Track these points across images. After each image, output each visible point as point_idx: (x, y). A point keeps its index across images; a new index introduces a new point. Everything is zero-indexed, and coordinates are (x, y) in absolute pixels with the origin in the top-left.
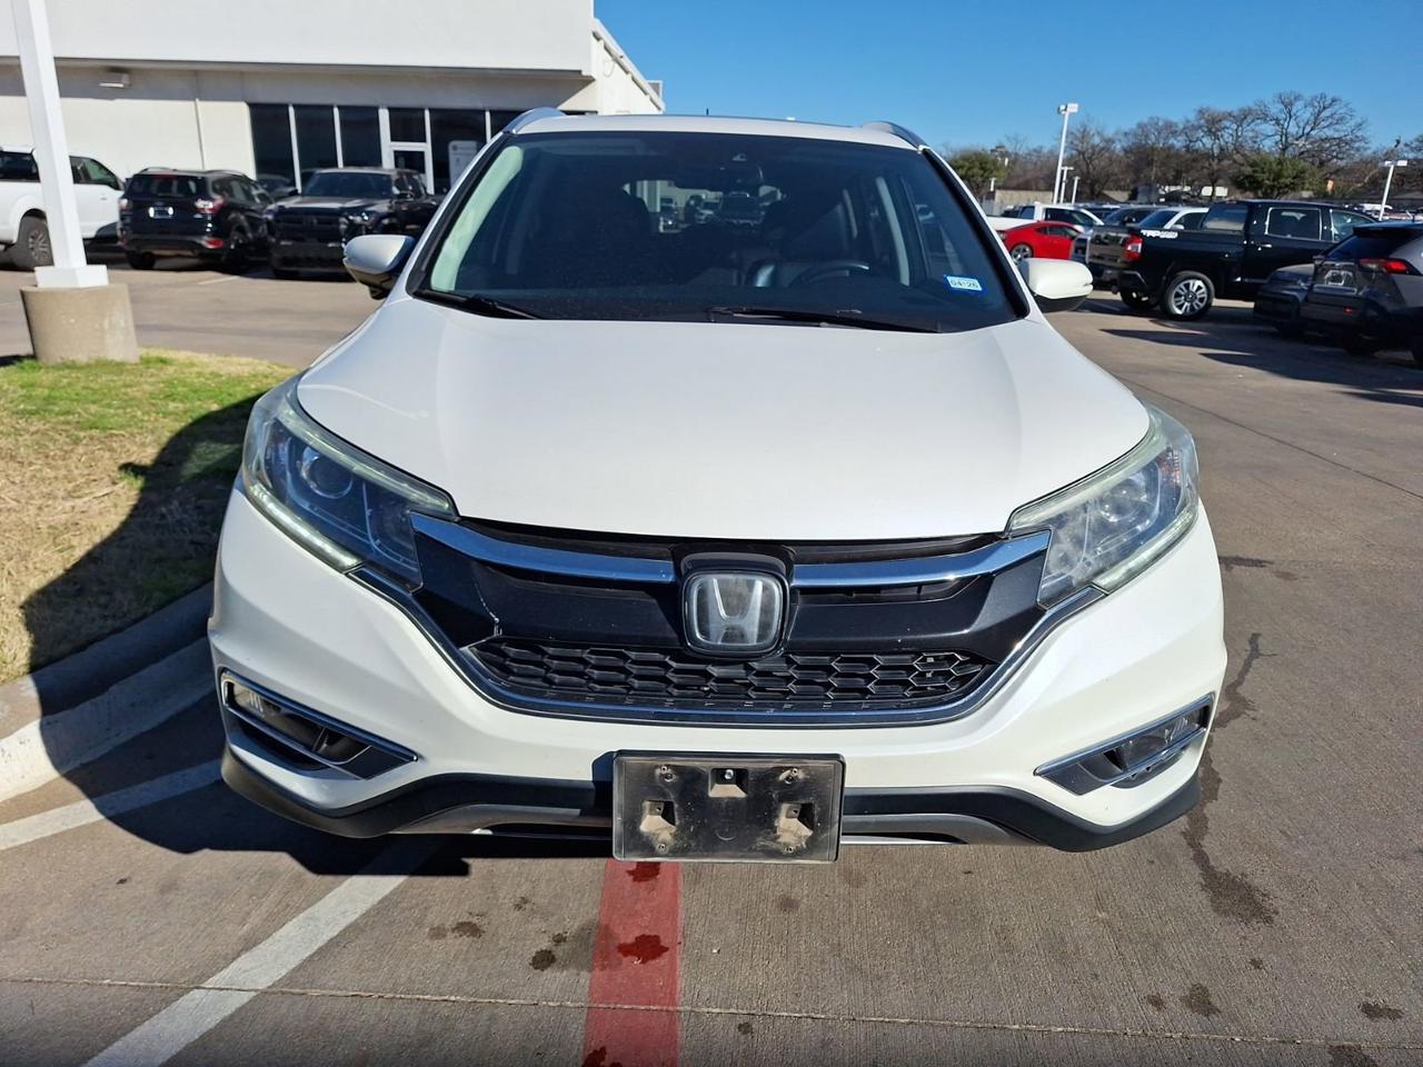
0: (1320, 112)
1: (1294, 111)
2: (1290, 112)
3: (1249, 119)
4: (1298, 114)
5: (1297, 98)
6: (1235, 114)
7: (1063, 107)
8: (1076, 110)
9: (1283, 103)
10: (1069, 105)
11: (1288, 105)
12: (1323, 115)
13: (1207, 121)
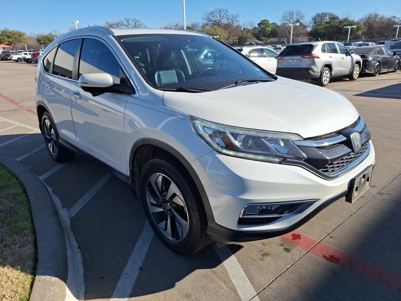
0: (135, 24)
1: (130, 23)
2: (129, 23)
3: (119, 25)
4: (131, 23)
5: (129, 20)
6: (116, 23)
7: (74, 22)
8: (78, 23)
9: (126, 21)
10: (76, 21)
11: (128, 21)
12: (136, 24)
13: (109, 25)
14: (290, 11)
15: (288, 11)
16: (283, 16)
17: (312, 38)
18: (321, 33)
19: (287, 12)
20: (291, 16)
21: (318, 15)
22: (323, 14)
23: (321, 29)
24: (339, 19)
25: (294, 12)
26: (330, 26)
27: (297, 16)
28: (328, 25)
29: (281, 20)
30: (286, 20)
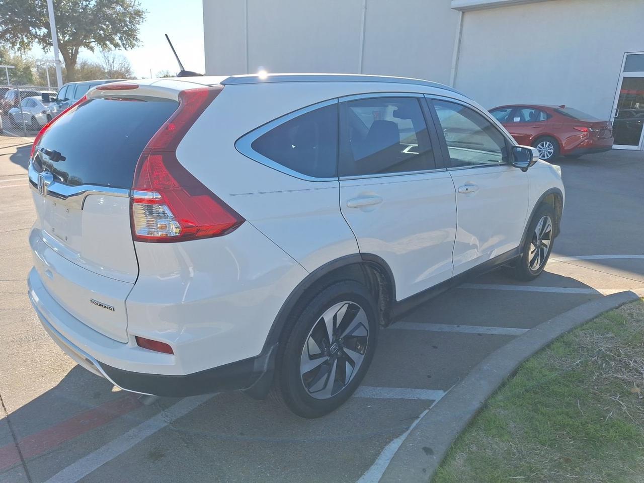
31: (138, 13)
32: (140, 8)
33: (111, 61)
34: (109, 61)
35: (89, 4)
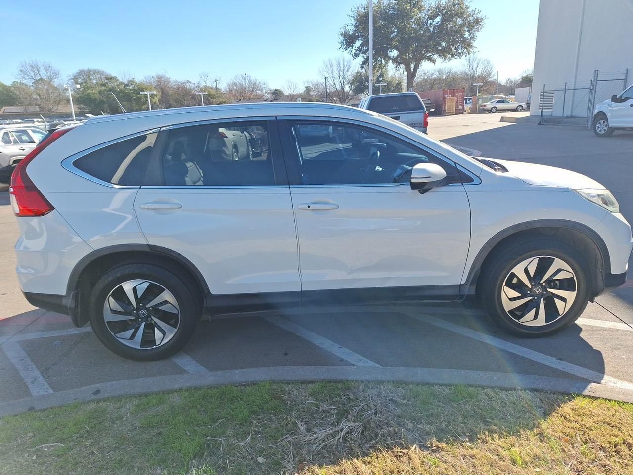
14: (31, 63)
15: (28, 63)
16: (21, 71)
17: (85, 107)
18: (96, 99)
19: (26, 64)
20: (36, 71)
21: (81, 73)
22: (90, 71)
23: (94, 93)
24: (118, 80)
25: (40, 65)
26: (108, 89)
27: (47, 73)
28: (104, 88)
29: (19, 77)
30: (27, 77)
31: (477, 21)
32: (479, 16)
33: (475, 66)
34: (473, 66)
35: (433, 22)
